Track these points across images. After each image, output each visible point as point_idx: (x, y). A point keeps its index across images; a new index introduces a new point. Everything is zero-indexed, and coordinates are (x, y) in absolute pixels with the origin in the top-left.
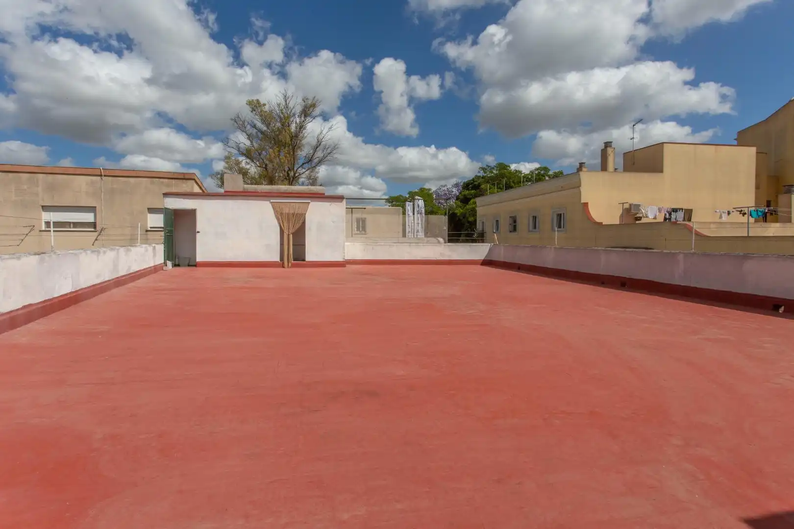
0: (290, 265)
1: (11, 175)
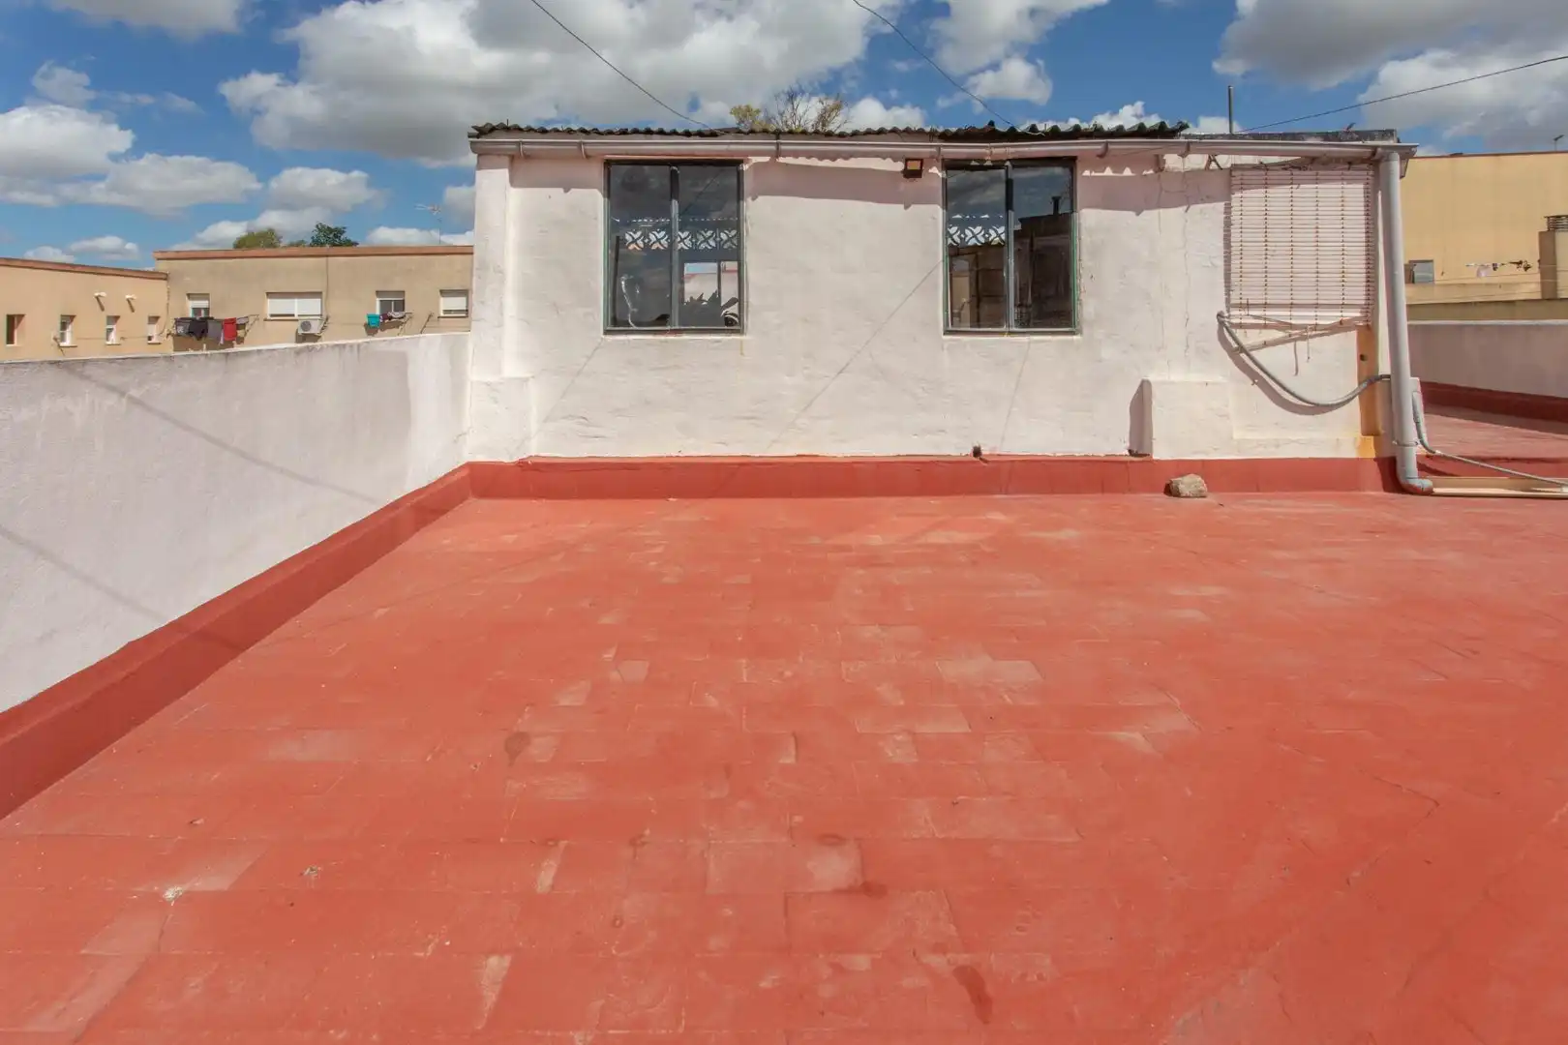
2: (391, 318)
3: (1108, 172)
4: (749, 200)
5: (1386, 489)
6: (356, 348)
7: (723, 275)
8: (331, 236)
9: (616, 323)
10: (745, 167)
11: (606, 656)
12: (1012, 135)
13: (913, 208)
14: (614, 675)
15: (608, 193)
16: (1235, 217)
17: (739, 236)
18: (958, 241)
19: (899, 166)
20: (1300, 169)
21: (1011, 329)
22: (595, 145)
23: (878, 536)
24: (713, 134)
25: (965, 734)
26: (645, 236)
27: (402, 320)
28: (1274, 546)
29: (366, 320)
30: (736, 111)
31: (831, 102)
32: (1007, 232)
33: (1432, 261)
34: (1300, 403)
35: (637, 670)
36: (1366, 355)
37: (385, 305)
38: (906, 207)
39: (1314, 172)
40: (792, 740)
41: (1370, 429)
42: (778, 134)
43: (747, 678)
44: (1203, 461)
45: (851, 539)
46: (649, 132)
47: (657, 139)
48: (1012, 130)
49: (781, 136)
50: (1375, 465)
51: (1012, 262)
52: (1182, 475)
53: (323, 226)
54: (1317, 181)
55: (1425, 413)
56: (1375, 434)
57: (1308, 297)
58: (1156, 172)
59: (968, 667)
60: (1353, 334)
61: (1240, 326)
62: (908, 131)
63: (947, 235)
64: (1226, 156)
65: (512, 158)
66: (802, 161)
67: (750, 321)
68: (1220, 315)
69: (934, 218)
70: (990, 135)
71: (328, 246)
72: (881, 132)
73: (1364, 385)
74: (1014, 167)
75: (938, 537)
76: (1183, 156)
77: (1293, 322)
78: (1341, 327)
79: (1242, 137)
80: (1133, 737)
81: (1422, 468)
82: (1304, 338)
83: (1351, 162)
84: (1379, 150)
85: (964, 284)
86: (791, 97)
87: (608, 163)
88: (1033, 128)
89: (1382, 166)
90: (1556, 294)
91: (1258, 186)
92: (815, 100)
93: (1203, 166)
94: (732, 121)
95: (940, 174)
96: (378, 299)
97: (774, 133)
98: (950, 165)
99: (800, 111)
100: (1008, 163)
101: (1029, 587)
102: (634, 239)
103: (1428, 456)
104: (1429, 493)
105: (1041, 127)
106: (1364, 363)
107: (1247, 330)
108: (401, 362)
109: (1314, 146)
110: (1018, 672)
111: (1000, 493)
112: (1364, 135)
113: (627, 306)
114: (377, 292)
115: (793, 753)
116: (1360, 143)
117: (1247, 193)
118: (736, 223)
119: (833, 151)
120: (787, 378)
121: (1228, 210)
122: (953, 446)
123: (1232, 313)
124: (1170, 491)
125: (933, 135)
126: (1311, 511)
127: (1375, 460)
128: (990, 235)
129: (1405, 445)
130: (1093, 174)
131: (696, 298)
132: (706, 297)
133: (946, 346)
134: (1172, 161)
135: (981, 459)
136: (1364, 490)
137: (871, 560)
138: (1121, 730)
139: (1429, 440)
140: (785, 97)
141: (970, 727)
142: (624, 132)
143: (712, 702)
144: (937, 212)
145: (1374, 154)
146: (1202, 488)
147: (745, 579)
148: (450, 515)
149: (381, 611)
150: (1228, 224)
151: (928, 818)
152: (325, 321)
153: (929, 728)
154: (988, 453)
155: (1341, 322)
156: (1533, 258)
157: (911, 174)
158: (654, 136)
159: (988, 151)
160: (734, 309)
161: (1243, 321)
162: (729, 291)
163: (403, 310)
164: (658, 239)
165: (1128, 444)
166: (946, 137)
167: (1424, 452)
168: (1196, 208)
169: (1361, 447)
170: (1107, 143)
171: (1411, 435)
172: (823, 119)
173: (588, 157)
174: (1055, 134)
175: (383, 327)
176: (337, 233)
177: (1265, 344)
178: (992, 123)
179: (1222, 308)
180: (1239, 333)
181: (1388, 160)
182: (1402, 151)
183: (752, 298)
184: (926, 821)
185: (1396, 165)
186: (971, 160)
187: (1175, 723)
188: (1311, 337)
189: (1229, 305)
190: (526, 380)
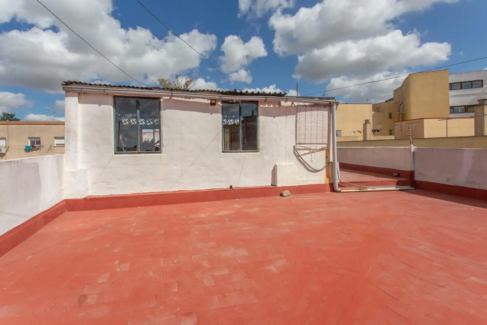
2: (35, 147)
3: (267, 106)
4: (163, 110)
5: (331, 191)
6: (16, 162)
7: (155, 134)
8: (9, 117)
9: (119, 150)
10: (162, 100)
11: (115, 263)
12: (241, 94)
13: (213, 114)
14: (118, 270)
15: (115, 107)
16: (298, 120)
17: (160, 121)
18: (226, 123)
19: (209, 102)
20: (313, 107)
21: (241, 151)
22: (109, 90)
23: (203, 214)
24: (151, 89)
25: (228, 273)
26: (129, 120)
27: (40, 148)
28: (307, 209)
29: (25, 148)
30: (159, 80)
31: (189, 79)
32: (240, 121)
33: (341, 131)
34: (313, 170)
35: (126, 267)
36: (327, 157)
37: (32, 142)
38: (211, 114)
39: (316, 108)
40: (177, 284)
41: (328, 176)
42: (172, 90)
43: (163, 265)
44: (289, 186)
45: (194, 216)
46: (129, 87)
47: (132, 89)
48: (241, 92)
49: (173, 90)
50: (329, 185)
51: (241, 131)
52: (284, 191)
53: (6, 113)
54: (317, 110)
55: (340, 170)
56: (329, 177)
57: (314, 142)
58: (279, 106)
59: (228, 253)
60: (325, 151)
61: (299, 149)
62: (211, 91)
63: (223, 122)
64: (296, 102)
65: (79, 94)
66: (179, 99)
67: (163, 149)
68: (294, 146)
69: (219, 118)
70: (235, 93)
71: (8, 121)
72: (204, 91)
73: (327, 164)
74: (241, 103)
75: (221, 213)
76: (286, 102)
77: (311, 148)
78: (322, 149)
79: (299, 97)
80: (272, 268)
81: (339, 185)
82: (313, 152)
83: (325, 106)
84: (331, 102)
85: (228, 136)
86: (177, 77)
87: (115, 97)
88: (247, 92)
89: (332, 107)
90: (366, 139)
91: (303, 111)
92: (184, 78)
93: (290, 105)
94: (158, 84)
95: (221, 105)
96: (29, 140)
97: (170, 89)
98: (223, 102)
99: (180, 81)
100: (240, 102)
101: (245, 226)
102: (125, 121)
103: (340, 182)
104: (340, 192)
105: (249, 92)
106: (327, 159)
107: (301, 151)
108: (36, 166)
109: (316, 101)
110: (243, 252)
111: (237, 198)
112: (328, 98)
113: (122, 145)
114: (29, 138)
115: (177, 287)
116: (327, 100)
117: (301, 113)
118: (159, 117)
119: (189, 96)
120: (175, 167)
121: (296, 117)
122: (225, 186)
123: (297, 146)
124: (281, 195)
125: (219, 92)
126: (314, 198)
127: (329, 184)
128: (235, 122)
129: (336, 180)
130: (263, 106)
131: (146, 140)
132: (150, 140)
133: (222, 156)
134: (283, 103)
135: (232, 189)
136: (326, 192)
137: (201, 222)
138: (269, 266)
139: (340, 178)
140: (175, 77)
141: (229, 272)
142: (120, 87)
143: (151, 274)
144: (220, 116)
145: (330, 103)
146: (289, 194)
147: (162, 232)
148: (57, 219)
149: (29, 257)
150: (296, 121)
151: (217, 302)
152: (7, 148)
153: (217, 273)
154: (234, 187)
155: (322, 148)
156: (362, 130)
157: (212, 104)
158: (131, 88)
159: (234, 98)
160: (158, 144)
161: (299, 148)
162: (157, 139)
163: (40, 144)
164: (133, 121)
165: (271, 183)
166: (223, 93)
167: (339, 181)
168: (288, 116)
169: (326, 181)
170: (266, 98)
171: (337, 178)
172: (187, 84)
173: (107, 94)
174: (253, 94)
175: (32, 150)
176: (12, 116)
177: (305, 154)
178: (235, 90)
179: (295, 144)
180: (298, 151)
181: (333, 105)
182: (336, 103)
183: (164, 142)
184: (217, 303)
185: (335, 107)
186: (229, 101)
187: (282, 262)
188: (315, 152)
189: (296, 144)
190: (86, 170)
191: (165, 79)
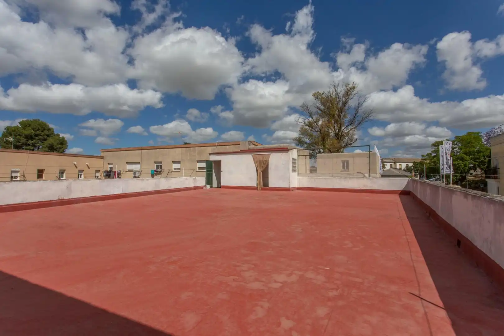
0: (261, 189)
1: (188, 148)
2: (158, 171)
27: (161, 172)
29: (152, 172)
37: (157, 167)
96: (155, 165)
114: (155, 162)
152: (141, 172)
163: (162, 169)
175: (156, 175)
191: (321, 92)
